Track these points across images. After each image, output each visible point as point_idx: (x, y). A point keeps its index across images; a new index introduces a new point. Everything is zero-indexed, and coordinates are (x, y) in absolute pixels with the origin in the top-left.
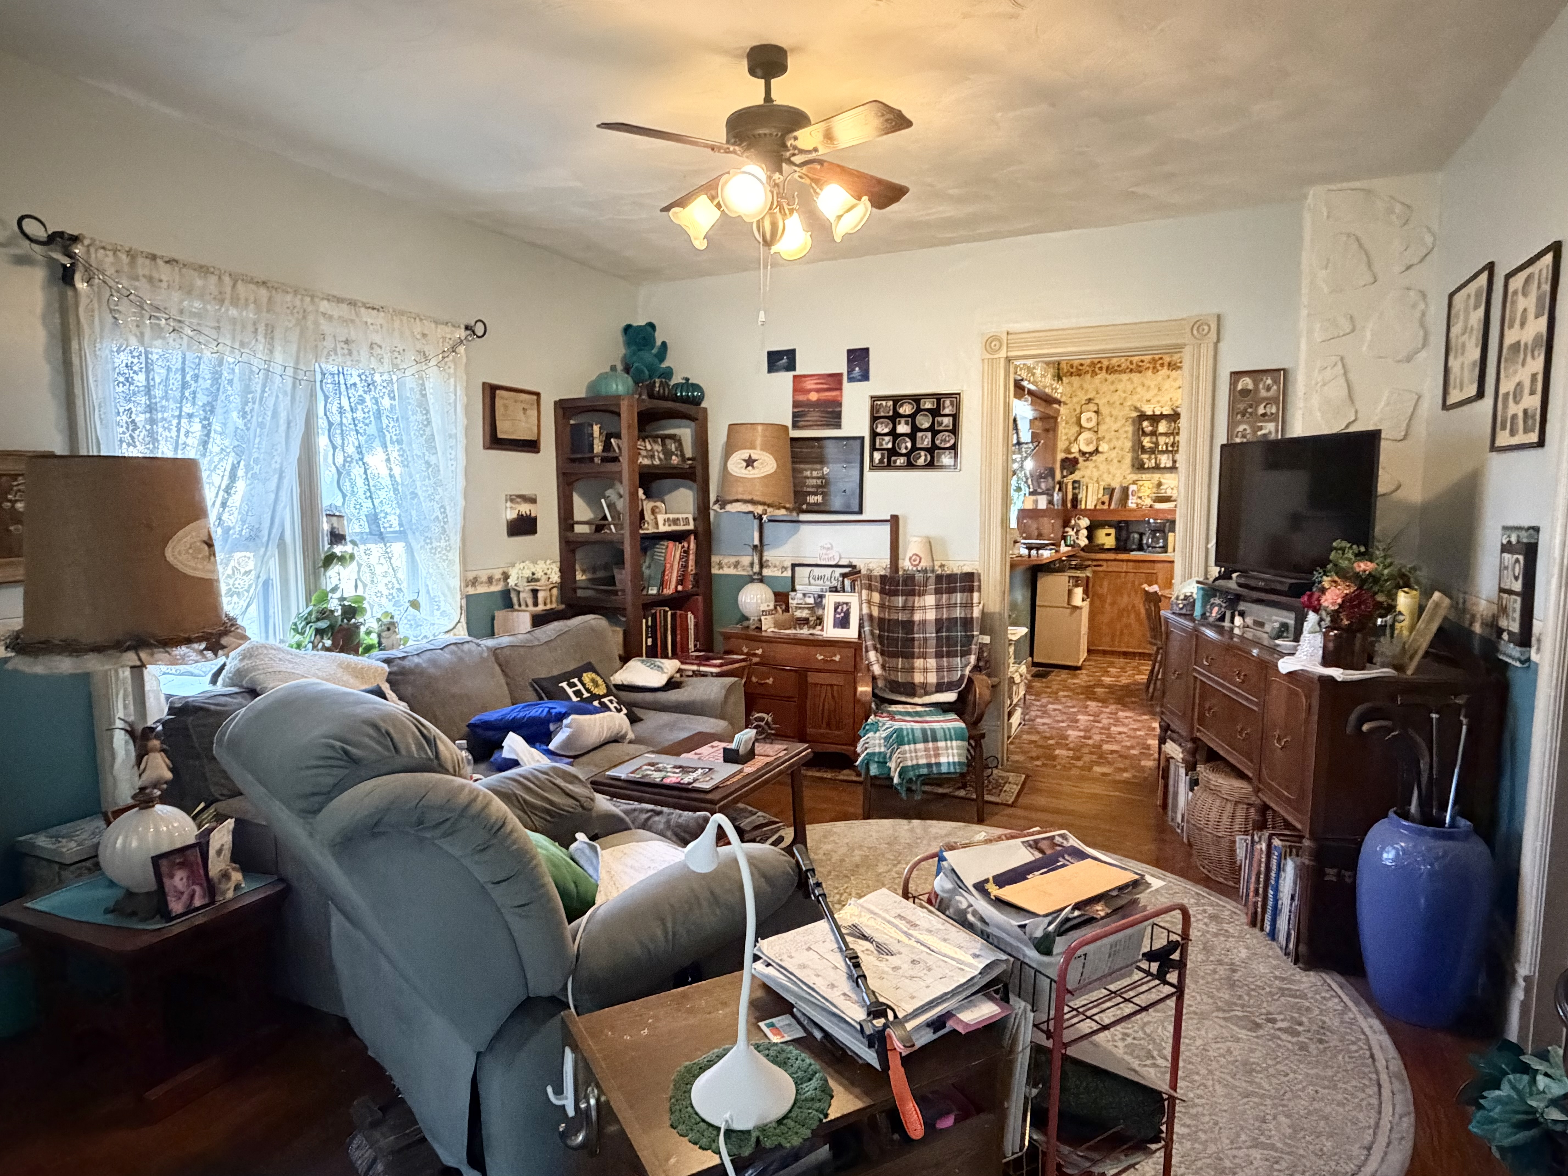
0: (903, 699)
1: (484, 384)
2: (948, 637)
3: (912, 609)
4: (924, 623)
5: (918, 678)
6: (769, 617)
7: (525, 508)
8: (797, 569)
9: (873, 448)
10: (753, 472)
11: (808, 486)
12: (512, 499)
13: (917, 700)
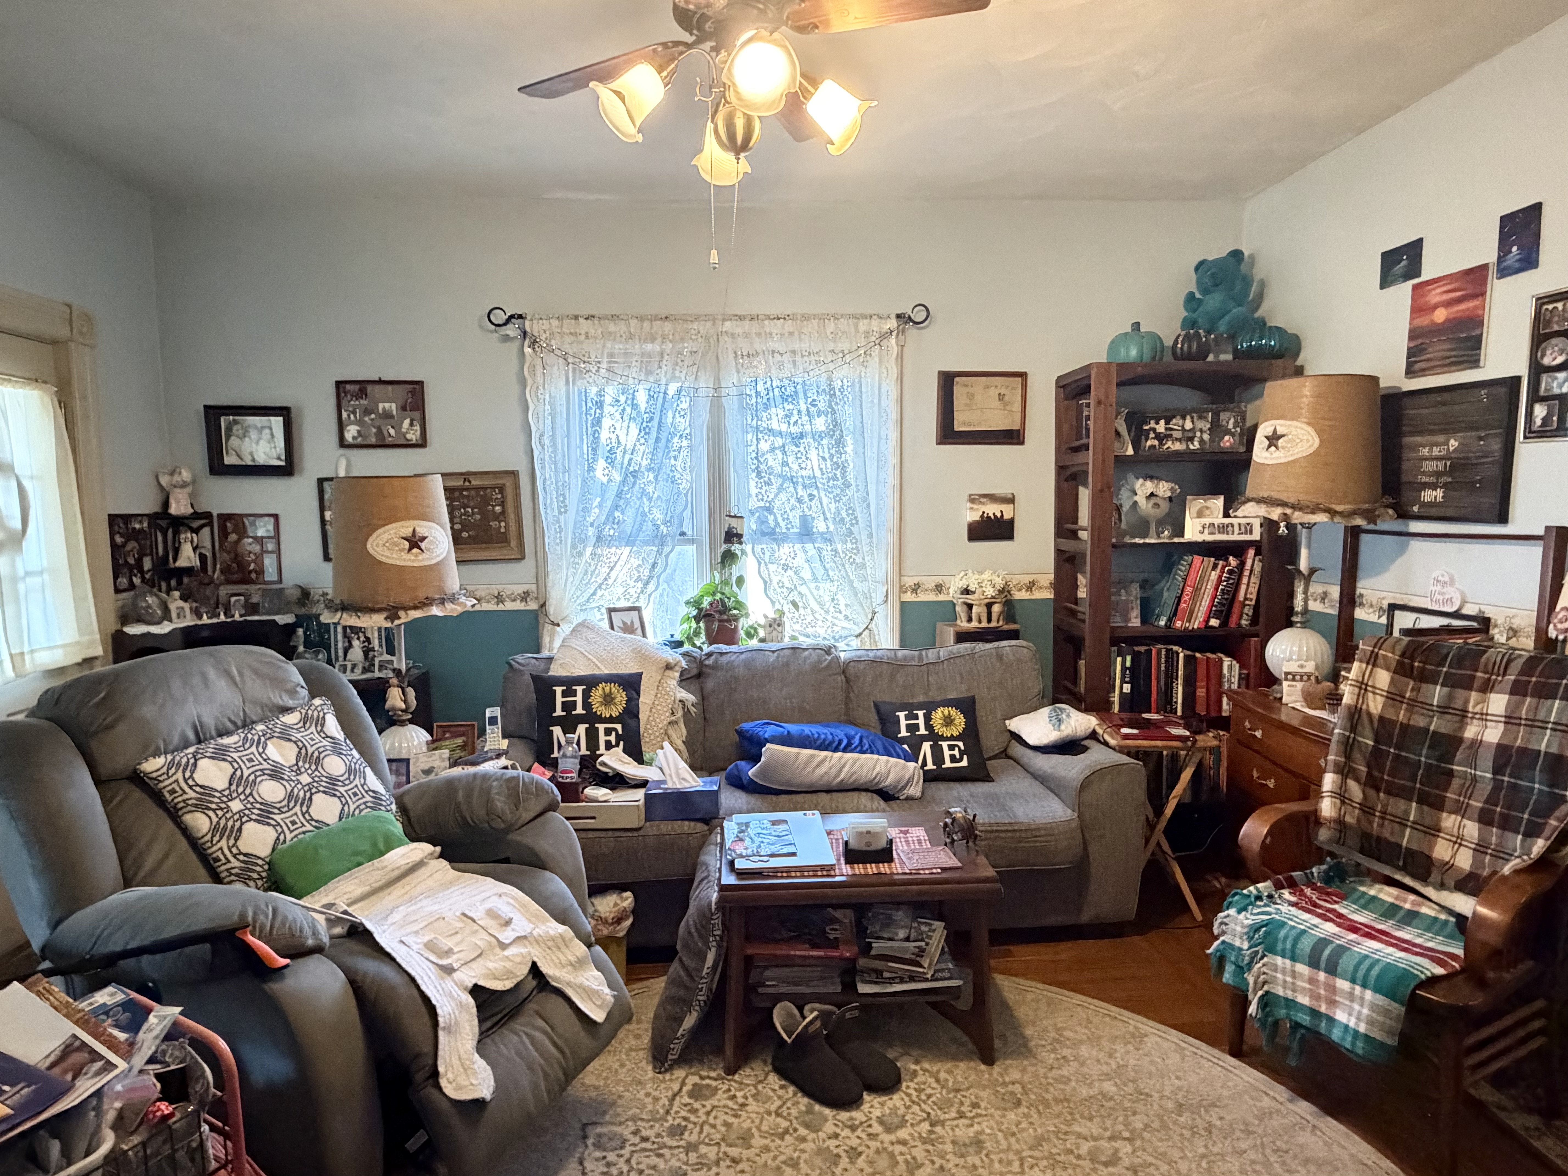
0: (1408, 881)
1: (939, 372)
2: (1513, 786)
3: (1463, 715)
4: (1476, 744)
5: (1442, 851)
6: (1299, 685)
7: (992, 510)
8: (1397, 613)
9: (1535, 397)
10: (1277, 454)
11: (1424, 473)
12: (972, 499)
13: (1430, 891)
